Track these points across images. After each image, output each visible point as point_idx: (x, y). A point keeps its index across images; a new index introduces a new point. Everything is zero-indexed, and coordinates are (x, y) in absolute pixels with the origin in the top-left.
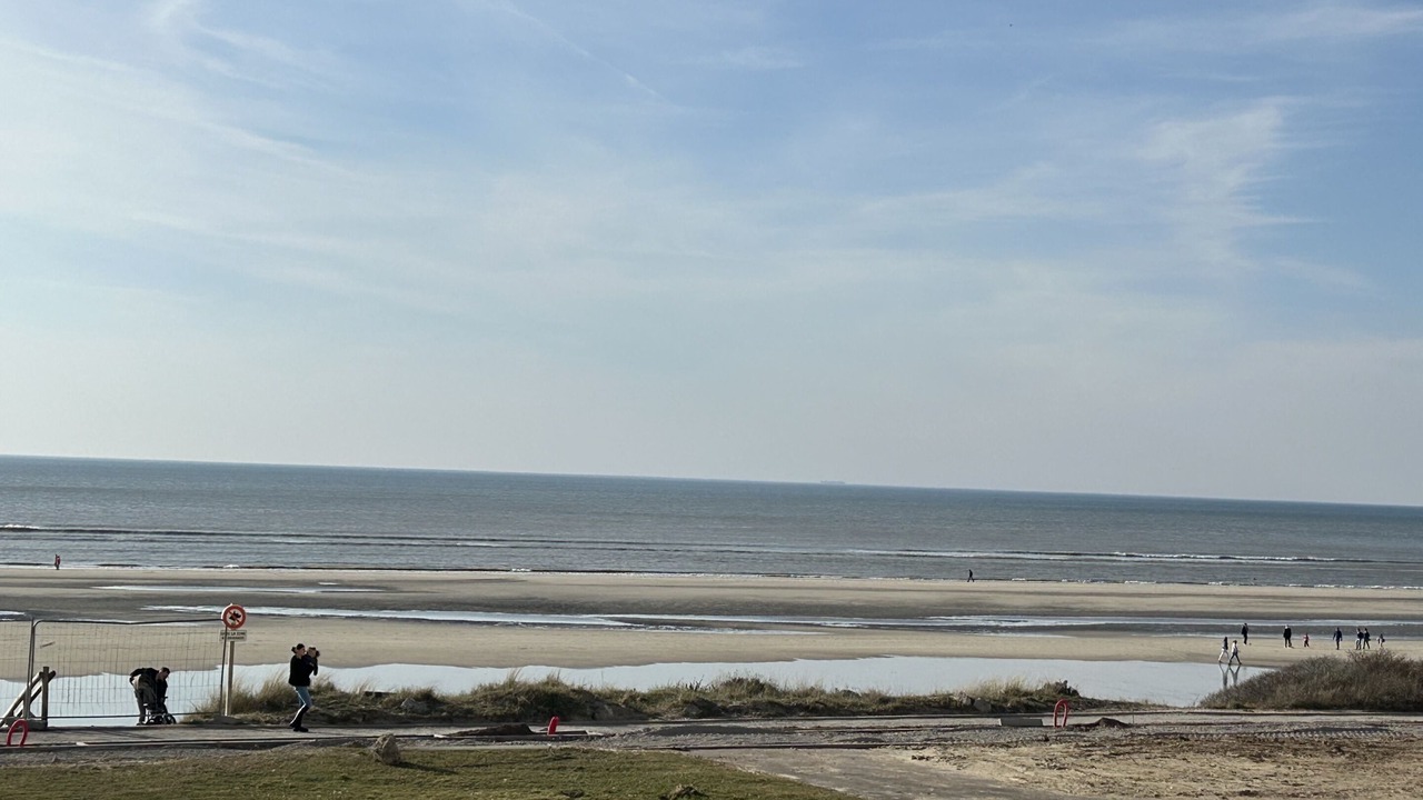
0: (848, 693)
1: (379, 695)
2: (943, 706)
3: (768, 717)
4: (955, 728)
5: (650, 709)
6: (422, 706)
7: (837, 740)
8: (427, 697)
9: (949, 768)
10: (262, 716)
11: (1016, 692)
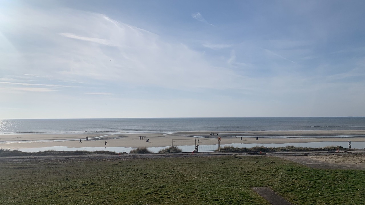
0: (306, 148)
1: (239, 148)
2: (321, 149)
3: (293, 152)
4: (321, 153)
5: (276, 150)
6: (245, 150)
7: (301, 155)
8: (245, 149)
9: (316, 159)
10: (224, 151)
11: (333, 147)
